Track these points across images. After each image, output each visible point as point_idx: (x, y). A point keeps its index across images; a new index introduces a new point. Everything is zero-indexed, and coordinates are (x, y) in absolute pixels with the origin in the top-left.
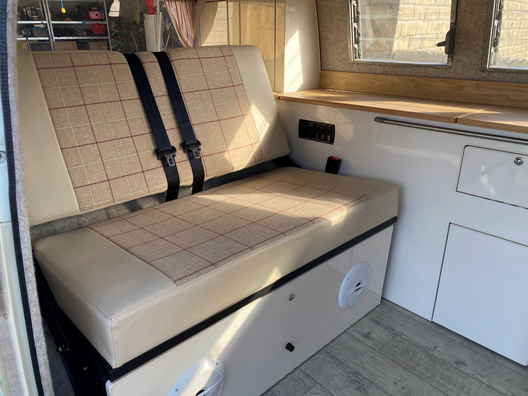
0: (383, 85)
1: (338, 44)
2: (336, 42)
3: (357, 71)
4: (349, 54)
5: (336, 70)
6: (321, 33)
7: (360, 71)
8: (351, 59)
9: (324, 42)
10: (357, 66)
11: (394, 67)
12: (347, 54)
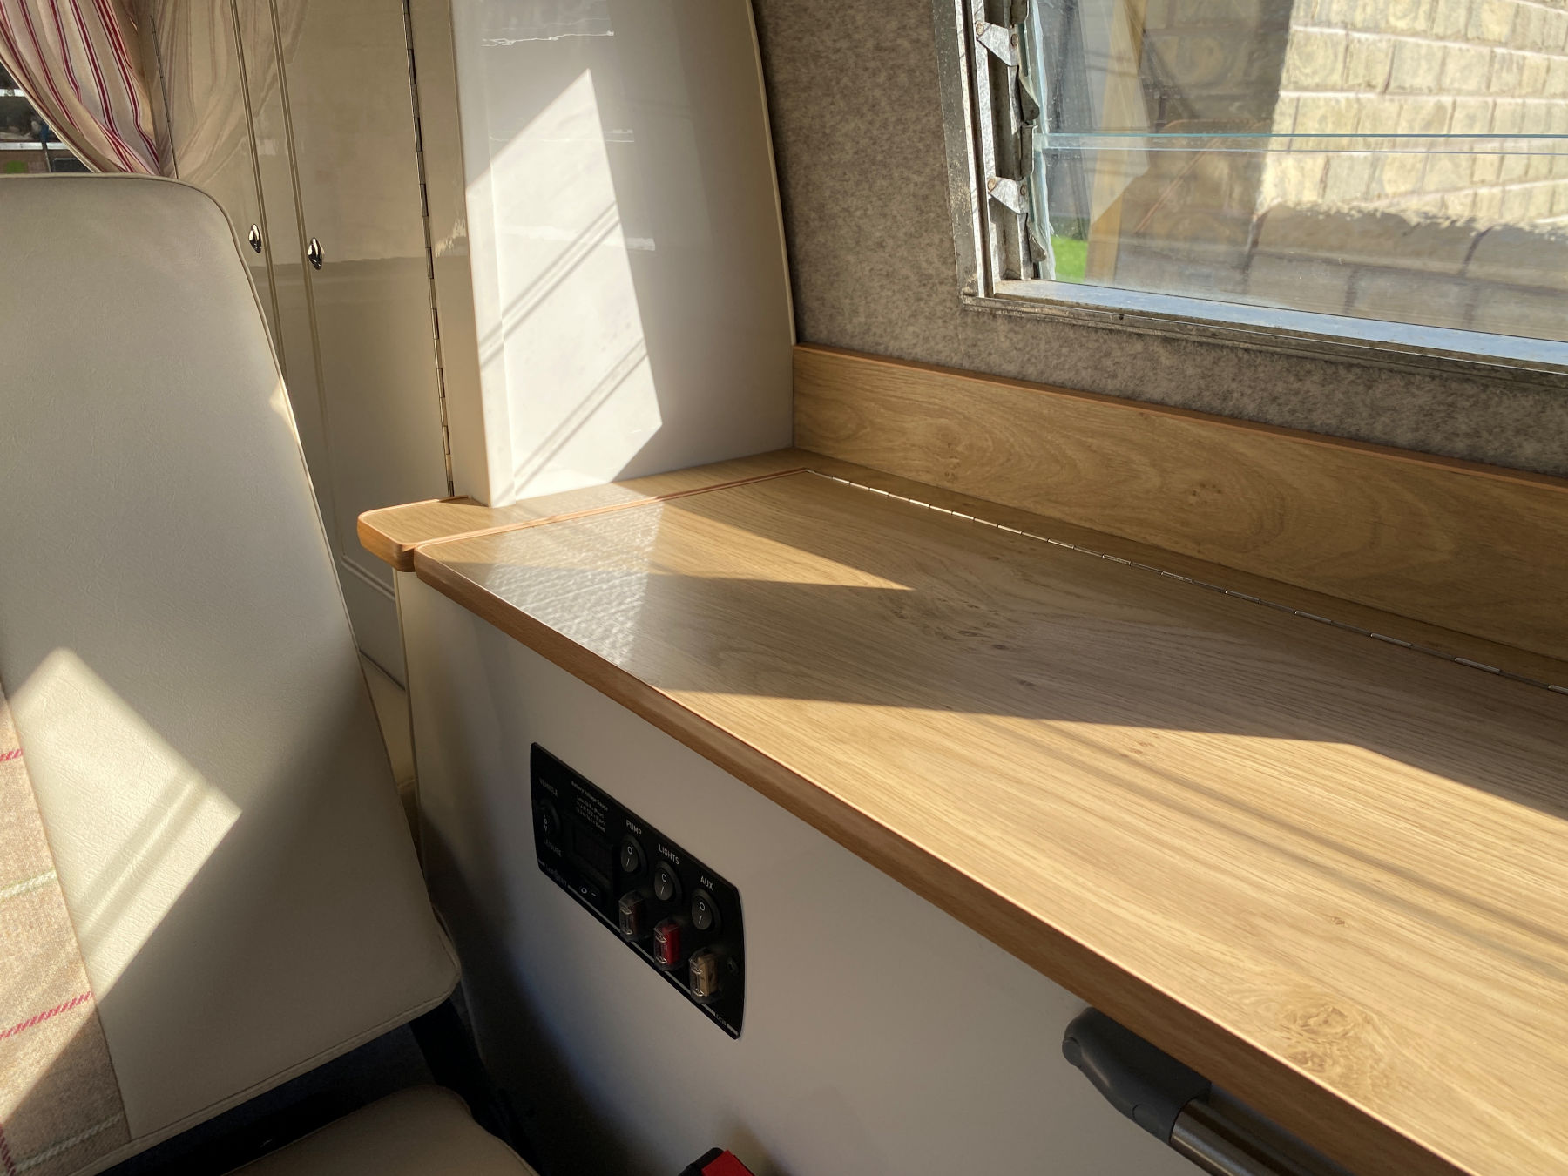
0: (1194, 494)
1: (884, 177)
2: (873, 162)
3: (1011, 369)
4: (960, 246)
5: (881, 349)
6: (785, 104)
7: (1031, 371)
8: (973, 285)
9: (806, 158)
10: (1011, 335)
11: (1282, 363)
12: (947, 244)
